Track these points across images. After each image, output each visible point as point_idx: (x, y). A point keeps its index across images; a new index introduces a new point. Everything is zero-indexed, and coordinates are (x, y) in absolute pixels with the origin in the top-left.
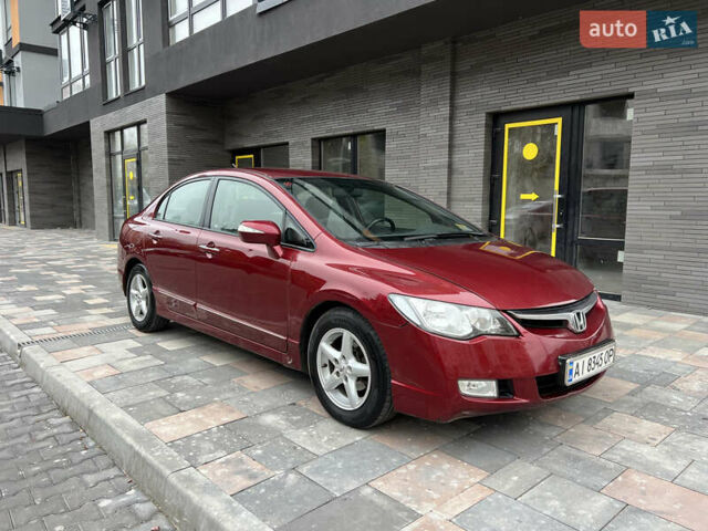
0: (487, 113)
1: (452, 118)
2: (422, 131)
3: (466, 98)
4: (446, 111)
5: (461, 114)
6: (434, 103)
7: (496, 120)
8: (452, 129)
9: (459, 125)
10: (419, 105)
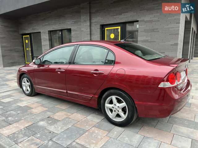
0: (100, 25)
1: (90, 26)
2: (82, 29)
3: (94, 20)
4: (88, 24)
5: (93, 25)
6: (85, 21)
7: (103, 27)
8: (90, 29)
9: (92, 28)
10: (80, 22)
